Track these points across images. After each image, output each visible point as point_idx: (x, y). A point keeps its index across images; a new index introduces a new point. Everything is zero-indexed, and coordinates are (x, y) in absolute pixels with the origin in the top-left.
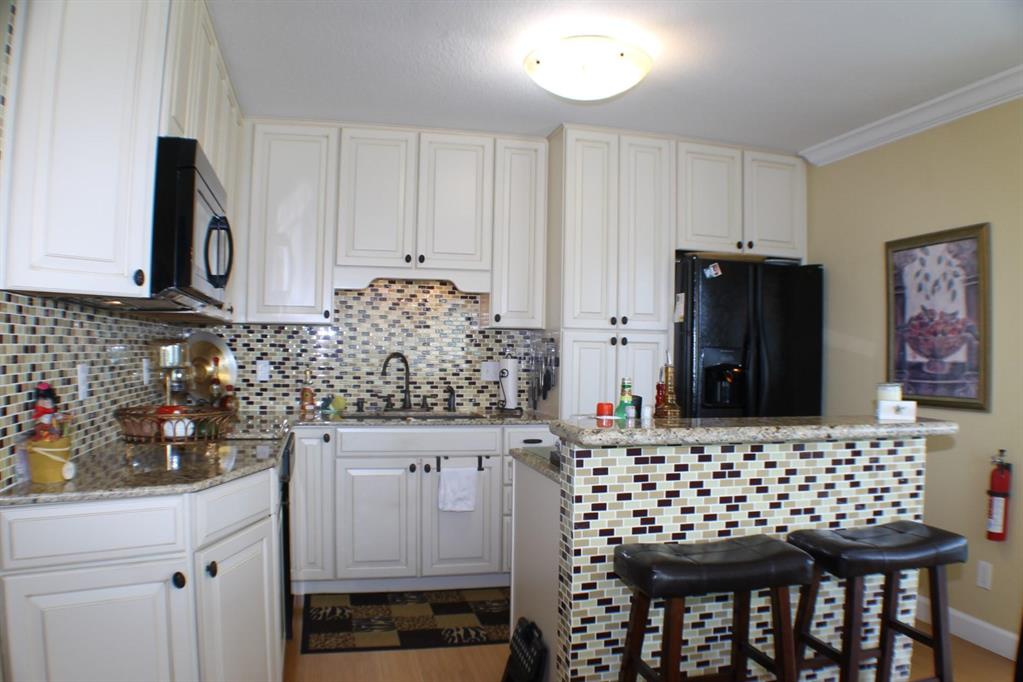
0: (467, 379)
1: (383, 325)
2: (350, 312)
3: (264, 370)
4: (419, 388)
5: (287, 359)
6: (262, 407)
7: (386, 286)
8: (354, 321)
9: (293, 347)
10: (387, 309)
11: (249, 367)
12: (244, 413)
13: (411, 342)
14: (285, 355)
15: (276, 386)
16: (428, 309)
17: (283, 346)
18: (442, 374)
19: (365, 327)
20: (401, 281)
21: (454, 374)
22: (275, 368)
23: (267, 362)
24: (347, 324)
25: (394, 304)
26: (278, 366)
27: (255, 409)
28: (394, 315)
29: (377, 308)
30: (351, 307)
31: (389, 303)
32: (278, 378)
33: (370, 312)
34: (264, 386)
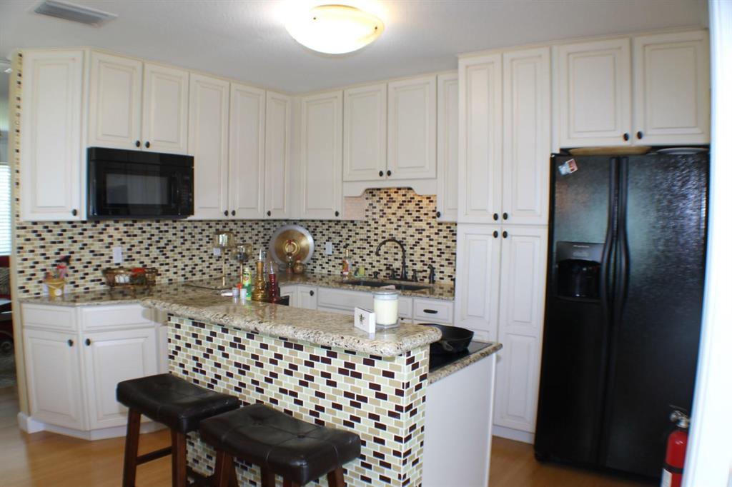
0: (447, 260)
1: (394, 219)
2: (374, 211)
3: (329, 248)
4: (415, 264)
5: (341, 241)
6: (329, 271)
7: (395, 192)
8: (377, 217)
9: (344, 233)
10: (396, 209)
11: (323, 246)
12: (320, 274)
13: (411, 231)
14: (340, 239)
15: (336, 258)
16: (422, 208)
17: (339, 233)
18: (430, 255)
19: (383, 221)
20: (404, 188)
21: (438, 256)
22: (335, 247)
23: (331, 243)
24: (373, 219)
25: (400, 205)
26: (336, 245)
27: (325, 272)
28: (401, 212)
29: (390, 208)
30: (375, 207)
31: (397, 204)
32: (336, 253)
33: (386, 210)
34: (330, 258)
